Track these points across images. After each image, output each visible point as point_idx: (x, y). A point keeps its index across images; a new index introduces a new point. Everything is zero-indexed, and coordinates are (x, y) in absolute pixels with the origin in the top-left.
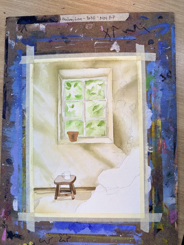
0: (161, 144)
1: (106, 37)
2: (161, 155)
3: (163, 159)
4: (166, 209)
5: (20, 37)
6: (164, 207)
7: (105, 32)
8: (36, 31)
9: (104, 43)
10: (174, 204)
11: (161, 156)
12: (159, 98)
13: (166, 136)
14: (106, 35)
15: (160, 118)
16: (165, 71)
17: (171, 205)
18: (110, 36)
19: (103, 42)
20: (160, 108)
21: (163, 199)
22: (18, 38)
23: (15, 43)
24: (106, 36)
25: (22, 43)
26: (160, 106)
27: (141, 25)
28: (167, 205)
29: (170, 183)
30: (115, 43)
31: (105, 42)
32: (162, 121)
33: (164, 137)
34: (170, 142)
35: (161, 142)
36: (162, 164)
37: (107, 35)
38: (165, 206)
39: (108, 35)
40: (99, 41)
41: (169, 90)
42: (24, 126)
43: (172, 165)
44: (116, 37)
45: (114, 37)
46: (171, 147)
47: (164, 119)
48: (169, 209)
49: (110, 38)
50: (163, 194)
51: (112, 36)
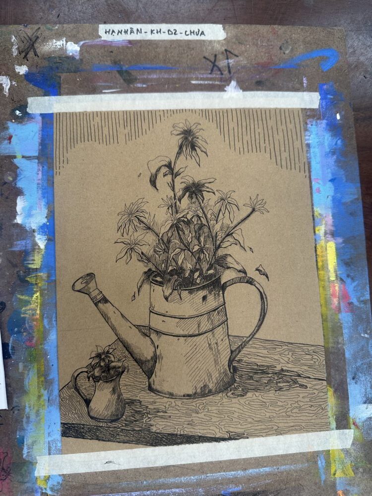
0: (337, 294)
1: (212, 70)
2: (340, 316)
3: (345, 325)
4: (357, 431)
5: (22, 70)
6: (352, 426)
7: (211, 61)
8: (60, 57)
9: (209, 84)
10: (370, 418)
11: (339, 319)
12: (328, 197)
13: (348, 276)
14: (213, 66)
15: (332, 239)
16: (337, 141)
17: (366, 420)
18: (222, 70)
19: (206, 82)
20: (331, 218)
21: (349, 410)
22: (17, 71)
23: (11, 80)
25: (27, 82)
26: (331, 215)
27: (282, 51)
28: (357, 421)
29: (360, 375)
30: (233, 83)
31: (211, 82)
32: (336, 244)
34: (355, 289)
35: (337, 288)
36: (342, 334)
37: (215, 68)
38: (354, 424)
39: (217, 67)
40: (199, 78)
41: (346, 181)
42: (35, 267)
43: (362, 335)
44: (234, 73)
45: (230, 72)
46: (359, 298)
47: (340, 240)
48: (362, 430)
49: (222, 74)
50: (348, 398)
51: (225, 71)
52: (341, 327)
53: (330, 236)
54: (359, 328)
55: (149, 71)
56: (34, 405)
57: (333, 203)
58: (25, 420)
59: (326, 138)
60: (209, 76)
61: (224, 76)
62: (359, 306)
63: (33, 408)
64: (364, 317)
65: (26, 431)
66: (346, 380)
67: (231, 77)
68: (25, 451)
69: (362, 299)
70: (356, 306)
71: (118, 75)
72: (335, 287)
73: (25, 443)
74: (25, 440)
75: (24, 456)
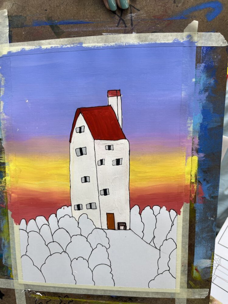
0: (195, 191)
1: (118, 24)
2: (195, 205)
3: (198, 211)
4: (197, 273)
6: (195, 271)
7: (118, 16)
10: (207, 267)
11: (194, 207)
12: (197, 124)
13: (204, 180)
15: (196, 154)
16: (211, 81)
17: (204, 268)
18: (126, 23)
19: (114, 34)
20: (198, 139)
21: (194, 261)
24: (119, 22)
26: (197, 137)
27: (175, 5)
28: (198, 269)
29: (204, 242)
32: (199, 158)
33: (201, 180)
34: (208, 189)
35: (195, 187)
36: (195, 217)
37: (121, 21)
38: (196, 269)
39: (123, 20)
40: (109, 31)
41: (213, 112)
42: (3, 162)
43: (209, 218)
44: (135, 25)
45: (132, 24)
46: (210, 195)
47: (202, 155)
48: (201, 274)
49: (126, 27)
50: (194, 255)
51: (128, 24)
52: (195, 212)
53: (195, 152)
54: (208, 214)
55: (72, 25)
56: (7, 238)
57: (201, 128)
58: (2, 245)
59: (202, 78)
60: (116, 28)
61: (127, 28)
62: (210, 199)
63: (6, 240)
64: (212, 207)
65: (3, 251)
66: (194, 245)
67: (132, 29)
68: (4, 261)
69: (212, 195)
70: (207, 199)
71: (50, 29)
72: (194, 186)
73: (3, 257)
74: (3, 255)
75: (3, 263)
